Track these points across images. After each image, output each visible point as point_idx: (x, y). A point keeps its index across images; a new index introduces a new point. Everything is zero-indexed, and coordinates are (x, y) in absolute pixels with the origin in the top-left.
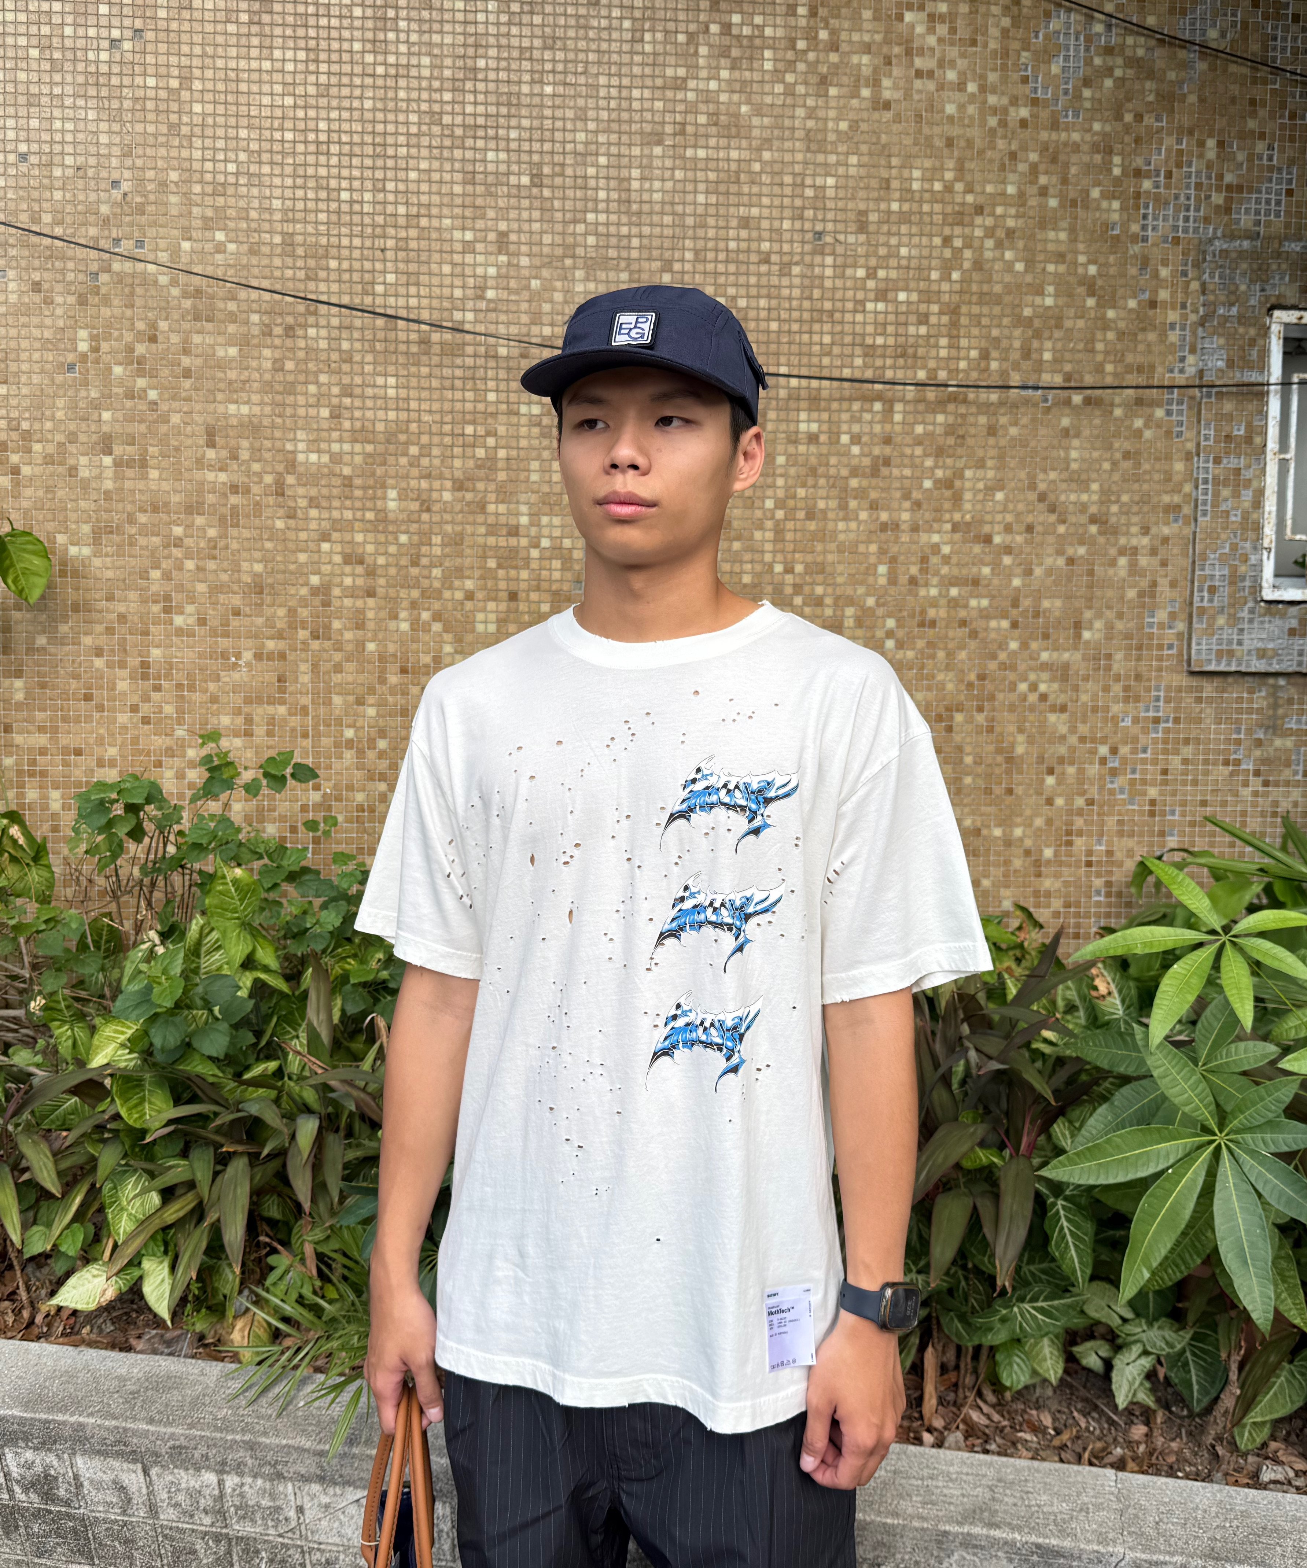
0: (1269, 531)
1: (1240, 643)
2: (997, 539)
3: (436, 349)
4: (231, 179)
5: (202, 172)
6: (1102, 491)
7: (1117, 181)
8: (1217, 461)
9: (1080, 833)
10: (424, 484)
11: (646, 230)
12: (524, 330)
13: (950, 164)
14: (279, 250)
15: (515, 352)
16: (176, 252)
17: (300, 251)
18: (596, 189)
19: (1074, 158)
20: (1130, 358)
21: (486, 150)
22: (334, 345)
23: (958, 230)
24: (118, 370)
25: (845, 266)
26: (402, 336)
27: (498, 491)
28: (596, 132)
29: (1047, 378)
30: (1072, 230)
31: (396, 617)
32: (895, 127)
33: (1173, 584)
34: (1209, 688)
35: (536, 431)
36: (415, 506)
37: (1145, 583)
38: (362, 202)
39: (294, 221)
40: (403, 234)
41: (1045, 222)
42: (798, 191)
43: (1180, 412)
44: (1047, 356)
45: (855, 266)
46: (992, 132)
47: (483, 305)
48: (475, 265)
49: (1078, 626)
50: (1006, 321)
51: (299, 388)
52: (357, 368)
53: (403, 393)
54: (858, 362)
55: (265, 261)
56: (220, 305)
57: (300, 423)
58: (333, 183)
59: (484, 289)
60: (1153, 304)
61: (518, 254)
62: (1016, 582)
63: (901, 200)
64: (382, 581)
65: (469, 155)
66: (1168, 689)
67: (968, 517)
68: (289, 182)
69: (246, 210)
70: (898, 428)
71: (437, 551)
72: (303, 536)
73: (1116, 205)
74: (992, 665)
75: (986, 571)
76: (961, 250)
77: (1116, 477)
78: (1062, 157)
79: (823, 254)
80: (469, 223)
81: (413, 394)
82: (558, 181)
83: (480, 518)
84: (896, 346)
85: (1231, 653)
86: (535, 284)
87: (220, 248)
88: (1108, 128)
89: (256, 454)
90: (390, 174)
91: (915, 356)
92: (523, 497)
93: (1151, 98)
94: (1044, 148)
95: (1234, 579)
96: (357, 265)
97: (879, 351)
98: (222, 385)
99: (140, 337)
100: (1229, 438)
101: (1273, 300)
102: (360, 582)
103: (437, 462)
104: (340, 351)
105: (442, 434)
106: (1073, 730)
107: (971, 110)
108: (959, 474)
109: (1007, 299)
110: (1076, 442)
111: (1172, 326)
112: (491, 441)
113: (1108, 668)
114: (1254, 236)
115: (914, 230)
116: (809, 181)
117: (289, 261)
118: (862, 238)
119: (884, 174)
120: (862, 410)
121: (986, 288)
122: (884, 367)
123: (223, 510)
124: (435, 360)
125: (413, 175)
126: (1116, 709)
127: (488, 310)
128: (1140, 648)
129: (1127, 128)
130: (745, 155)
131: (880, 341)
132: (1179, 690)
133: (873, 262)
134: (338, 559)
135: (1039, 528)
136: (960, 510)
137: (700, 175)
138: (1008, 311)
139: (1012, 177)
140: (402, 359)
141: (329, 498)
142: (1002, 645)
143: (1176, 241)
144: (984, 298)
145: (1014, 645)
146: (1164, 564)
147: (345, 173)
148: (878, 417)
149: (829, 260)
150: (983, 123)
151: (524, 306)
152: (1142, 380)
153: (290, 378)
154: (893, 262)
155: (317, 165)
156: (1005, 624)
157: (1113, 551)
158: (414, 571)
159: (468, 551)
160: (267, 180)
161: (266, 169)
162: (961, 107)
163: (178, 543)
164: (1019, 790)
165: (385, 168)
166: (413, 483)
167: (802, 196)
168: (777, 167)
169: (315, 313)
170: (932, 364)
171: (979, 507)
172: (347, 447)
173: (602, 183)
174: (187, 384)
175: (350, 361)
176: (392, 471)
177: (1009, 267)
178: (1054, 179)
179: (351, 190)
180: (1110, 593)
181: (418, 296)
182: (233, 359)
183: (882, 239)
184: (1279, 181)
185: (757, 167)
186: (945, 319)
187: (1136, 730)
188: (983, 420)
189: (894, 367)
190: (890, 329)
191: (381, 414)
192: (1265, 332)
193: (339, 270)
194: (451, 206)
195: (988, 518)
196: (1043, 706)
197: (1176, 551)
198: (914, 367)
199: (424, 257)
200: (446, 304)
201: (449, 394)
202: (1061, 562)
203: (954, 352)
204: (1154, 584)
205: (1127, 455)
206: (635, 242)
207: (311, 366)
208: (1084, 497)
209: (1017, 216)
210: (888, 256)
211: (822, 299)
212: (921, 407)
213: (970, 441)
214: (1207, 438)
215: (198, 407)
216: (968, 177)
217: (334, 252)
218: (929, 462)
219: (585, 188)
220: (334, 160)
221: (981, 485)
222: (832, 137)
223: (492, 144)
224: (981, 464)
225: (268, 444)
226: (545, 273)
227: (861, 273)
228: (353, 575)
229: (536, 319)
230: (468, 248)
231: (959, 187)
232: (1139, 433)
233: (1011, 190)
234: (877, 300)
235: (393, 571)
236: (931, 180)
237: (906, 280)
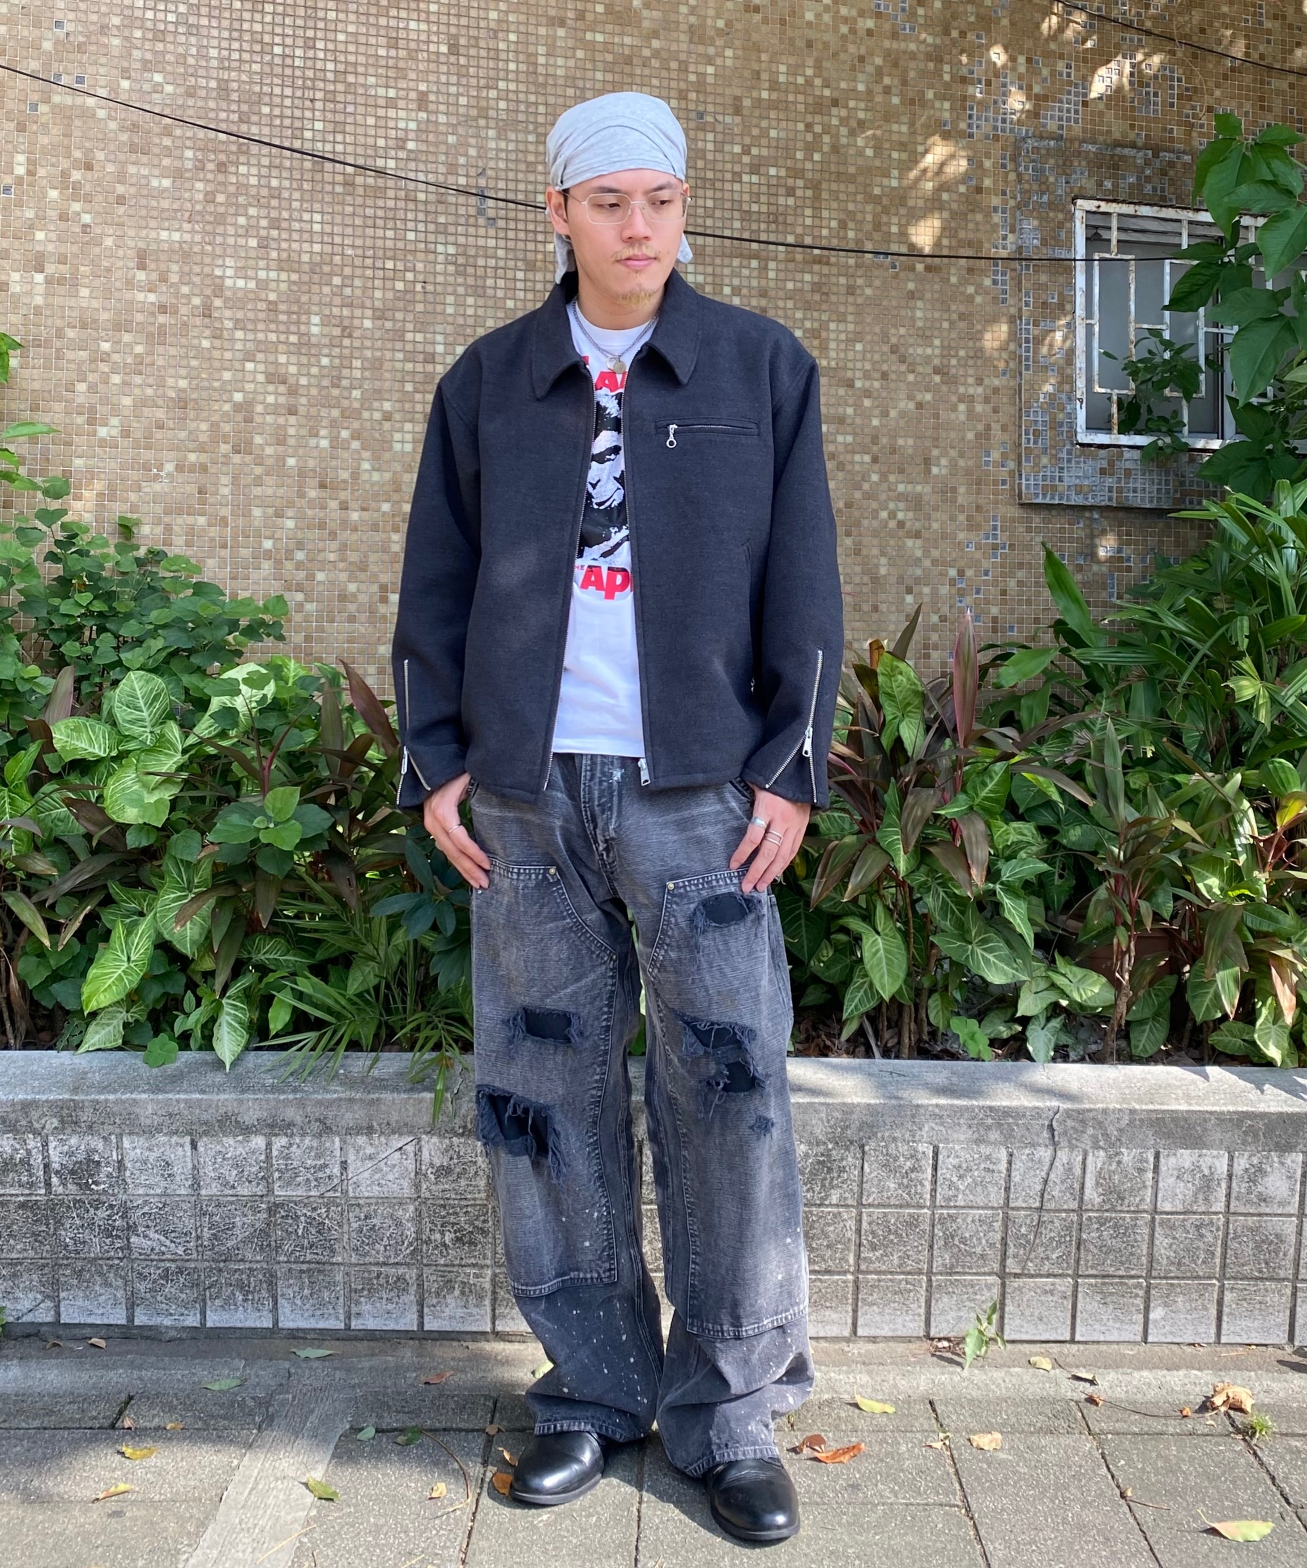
0: (1081, 384)
1: (1061, 480)
2: (858, 384)
3: (360, 191)
4: (171, 28)
5: (143, 19)
6: (942, 347)
7: (947, 86)
8: (1036, 324)
9: (936, 648)
10: (346, 312)
11: (551, 100)
12: (441, 179)
13: (810, 62)
14: (214, 94)
15: (432, 198)
16: (115, 89)
17: (235, 96)
18: (507, 61)
19: (912, 64)
20: (962, 234)
21: (408, 19)
22: (263, 181)
23: (818, 118)
24: (54, 194)
25: (723, 142)
26: (328, 177)
27: (415, 322)
28: (507, 12)
29: (894, 248)
30: (912, 124)
31: (316, 435)
32: (764, 28)
33: (1004, 428)
34: (1037, 520)
35: (451, 269)
36: (337, 332)
37: (980, 427)
38: (293, 57)
39: (229, 68)
40: (331, 87)
41: (889, 116)
42: (682, 76)
43: (1004, 282)
44: (894, 229)
45: (732, 143)
46: (844, 37)
47: (402, 154)
48: (397, 119)
49: (927, 462)
50: (860, 197)
51: (230, 220)
52: (285, 204)
53: (328, 229)
54: (737, 225)
55: (200, 103)
56: (157, 140)
57: (229, 251)
58: (267, 38)
59: (405, 140)
60: (979, 190)
61: (437, 112)
62: (875, 422)
63: (771, 89)
64: (303, 400)
65: (393, 23)
66: (1004, 519)
67: (833, 364)
68: (226, 34)
69: (184, 57)
70: (772, 284)
71: (358, 374)
72: (228, 355)
73: (947, 105)
74: (858, 495)
75: (850, 411)
76: (820, 135)
77: (954, 335)
78: (902, 63)
79: (704, 130)
80: (392, 83)
81: (337, 229)
82: (473, 52)
83: (399, 345)
84: (769, 214)
85: (1054, 488)
86: (451, 139)
87: (157, 88)
88: (938, 41)
89: (185, 278)
90: (320, 34)
91: (785, 223)
92: (439, 328)
93: (972, 19)
94: (887, 54)
95: (1055, 425)
96: (288, 112)
97: (755, 217)
98: (155, 213)
99: (76, 165)
100: (1045, 304)
101: (1076, 191)
102: (282, 400)
103: (358, 292)
104: (269, 187)
105: (364, 267)
106: (926, 552)
107: (827, 18)
108: (824, 326)
109: (860, 179)
110: (920, 304)
111: (995, 209)
112: (410, 276)
113: (954, 501)
114: (1060, 138)
115: (782, 116)
116: (692, 68)
117: (224, 105)
118: (738, 119)
119: (756, 67)
120: (741, 266)
121: (842, 169)
122: (759, 231)
123: (151, 329)
124: (359, 201)
125: (341, 37)
126: (961, 536)
127: (408, 159)
128: (979, 483)
129: (954, 43)
130: (637, 42)
131: (755, 208)
132: (1013, 520)
133: (747, 140)
134: (261, 378)
135: (893, 376)
136: (827, 357)
137: (598, 57)
138: (861, 189)
139: (861, 77)
140: (328, 198)
141: (255, 321)
142: (866, 477)
143: (996, 138)
144: (840, 177)
145: (875, 478)
146: (995, 411)
147: (278, 30)
148: (755, 273)
149: (710, 136)
150: (836, 29)
151: (442, 158)
152: (970, 253)
153: (221, 210)
154: (764, 142)
155: (252, 21)
156: (867, 458)
157: (954, 398)
158: (335, 392)
159: (387, 375)
160: (204, 32)
161: (204, 21)
162: (818, 16)
163: (105, 358)
164: (883, 607)
165: (315, 28)
166: (336, 311)
167: (686, 80)
168: (664, 55)
169: (246, 152)
170: (799, 230)
171: (842, 355)
172: (273, 275)
173: (511, 55)
174: (121, 210)
175: (279, 197)
176: (316, 299)
177: (861, 153)
178: (896, 81)
179: (284, 45)
180: (953, 435)
181: (344, 143)
182: (166, 190)
183: (755, 121)
184: (1077, 95)
185: (646, 52)
186: (809, 193)
187: (978, 555)
188: (843, 280)
189: (768, 231)
190: (763, 199)
191: (306, 246)
192: (1071, 217)
193: (271, 116)
194: (377, 66)
195: (850, 365)
196: (901, 533)
197: (1005, 400)
198: (785, 233)
199: (350, 109)
200: (370, 152)
201: (370, 232)
202: (911, 405)
203: (817, 222)
204: (988, 428)
205: (962, 317)
206: (542, 109)
207: (241, 200)
208: (929, 351)
209: (866, 110)
210: (761, 136)
211: (705, 169)
212: (791, 266)
213: (833, 298)
214: (1027, 305)
215: (131, 233)
216: (825, 74)
217: (267, 99)
218: (799, 315)
219: (497, 59)
220: (268, 19)
221: (843, 337)
222: (711, 32)
223: (414, 15)
224: (842, 319)
225: (197, 269)
226: (461, 130)
227: (737, 149)
228: (276, 394)
229: (452, 169)
230: (391, 103)
231: (818, 82)
232: (970, 299)
233: (861, 87)
234: (751, 173)
235: (314, 391)
236: (795, 74)
237: (776, 158)
